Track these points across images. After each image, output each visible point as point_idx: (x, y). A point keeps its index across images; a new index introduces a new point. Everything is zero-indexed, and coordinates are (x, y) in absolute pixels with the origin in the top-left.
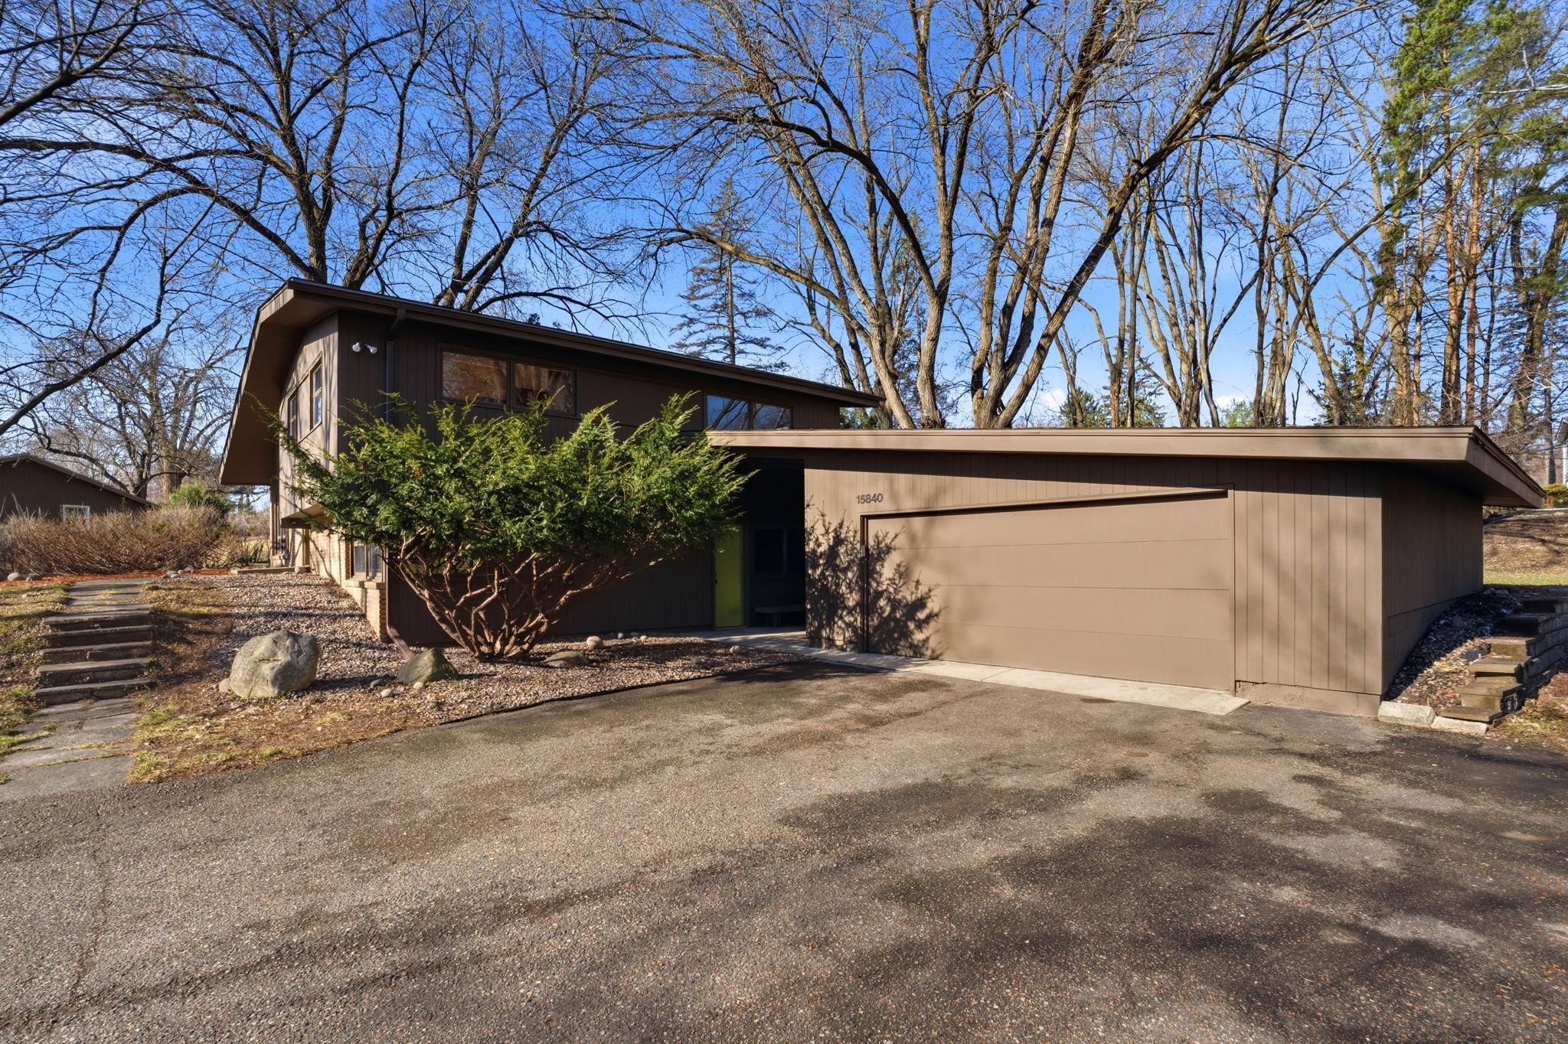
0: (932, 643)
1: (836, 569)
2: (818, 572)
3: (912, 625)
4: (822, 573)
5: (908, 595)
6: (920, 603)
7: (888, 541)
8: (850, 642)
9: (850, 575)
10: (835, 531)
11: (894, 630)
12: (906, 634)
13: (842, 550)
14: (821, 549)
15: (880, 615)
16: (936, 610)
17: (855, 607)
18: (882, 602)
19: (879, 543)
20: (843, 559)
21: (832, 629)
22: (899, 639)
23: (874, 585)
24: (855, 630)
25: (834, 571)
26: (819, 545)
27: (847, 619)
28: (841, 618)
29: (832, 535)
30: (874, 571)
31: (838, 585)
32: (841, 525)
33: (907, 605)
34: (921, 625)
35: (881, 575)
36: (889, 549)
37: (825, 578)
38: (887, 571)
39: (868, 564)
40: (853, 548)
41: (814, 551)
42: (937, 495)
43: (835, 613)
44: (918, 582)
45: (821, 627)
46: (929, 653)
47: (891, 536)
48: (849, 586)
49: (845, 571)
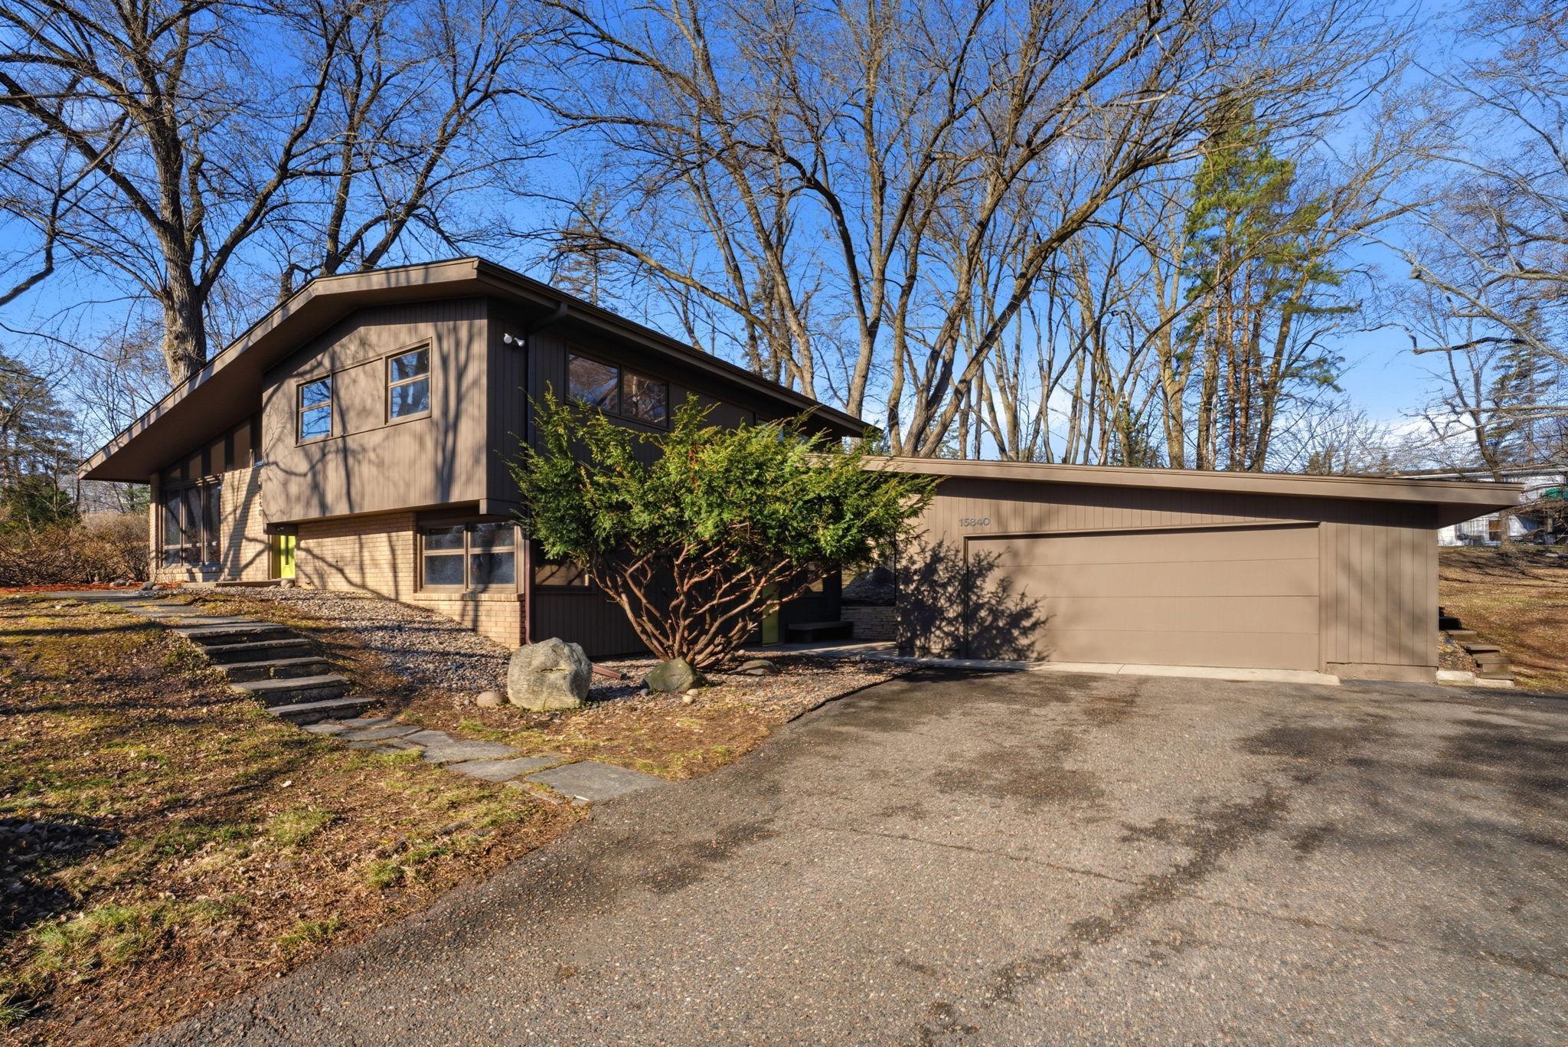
0: (1038, 647)
1: (933, 584)
2: (912, 587)
3: (1016, 633)
4: (917, 588)
5: (1011, 605)
6: (1026, 613)
7: (990, 560)
8: (949, 649)
9: (950, 589)
10: (933, 550)
11: (996, 637)
12: (1009, 640)
13: (941, 567)
14: (916, 566)
15: (980, 624)
16: (1042, 619)
17: (956, 619)
18: (983, 613)
19: (980, 562)
20: (942, 575)
21: (927, 639)
22: (1002, 645)
23: (974, 598)
24: (956, 638)
25: (931, 586)
26: (914, 563)
27: (946, 629)
28: (939, 628)
29: (928, 554)
30: (974, 586)
31: (935, 599)
32: (940, 545)
33: (1011, 615)
34: (1025, 632)
35: (982, 589)
36: (991, 567)
37: (920, 592)
38: (989, 586)
39: (968, 579)
40: (954, 566)
41: (906, 569)
42: (1041, 520)
43: (932, 624)
44: (1023, 594)
45: (915, 636)
46: (1035, 655)
47: (994, 555)
48: (949, 599)
49: (944, 586)
